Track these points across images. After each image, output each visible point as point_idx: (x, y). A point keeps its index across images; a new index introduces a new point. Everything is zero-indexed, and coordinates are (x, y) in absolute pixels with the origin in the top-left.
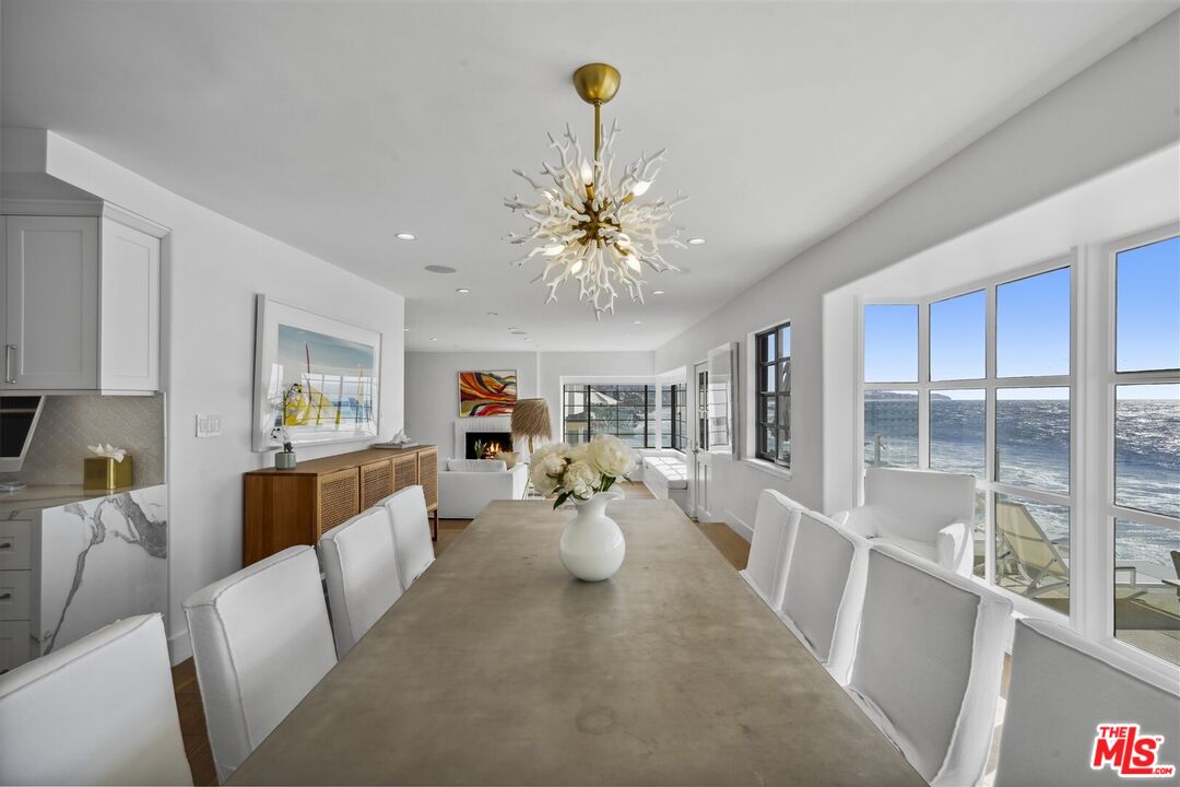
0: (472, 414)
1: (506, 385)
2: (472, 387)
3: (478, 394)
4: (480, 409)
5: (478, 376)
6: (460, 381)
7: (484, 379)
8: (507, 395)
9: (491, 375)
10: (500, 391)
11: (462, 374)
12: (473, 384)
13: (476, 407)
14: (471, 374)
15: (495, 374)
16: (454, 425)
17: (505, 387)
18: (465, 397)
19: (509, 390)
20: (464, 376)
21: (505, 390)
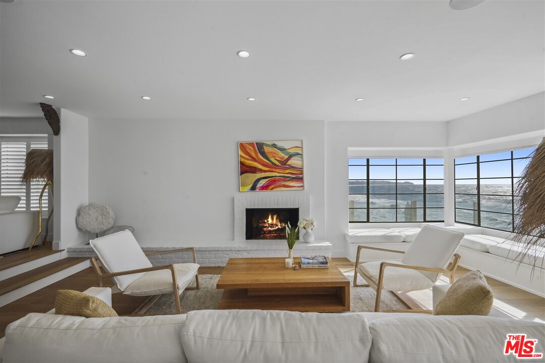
0: (253, 188)
1: (290, 157)
2: (254, 159)
3: (260, 166)
4: (262, 183)
5: (260, 146)
6: (240, 153)
7: (267, 149)
8: (292, 167)
9: (274, 146)
10: (284, 163)
11: (241, 144)
12: (253, 155)
13: (258, 180)
14: (252, 144)
15: (279, 144)
16: (233, 199)
17: (288, 159)
18: (245, 169)
19: (294, 162)
20: (242, 146)
21: (289, 162)
